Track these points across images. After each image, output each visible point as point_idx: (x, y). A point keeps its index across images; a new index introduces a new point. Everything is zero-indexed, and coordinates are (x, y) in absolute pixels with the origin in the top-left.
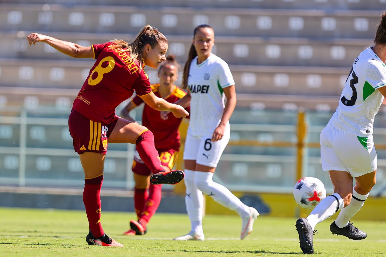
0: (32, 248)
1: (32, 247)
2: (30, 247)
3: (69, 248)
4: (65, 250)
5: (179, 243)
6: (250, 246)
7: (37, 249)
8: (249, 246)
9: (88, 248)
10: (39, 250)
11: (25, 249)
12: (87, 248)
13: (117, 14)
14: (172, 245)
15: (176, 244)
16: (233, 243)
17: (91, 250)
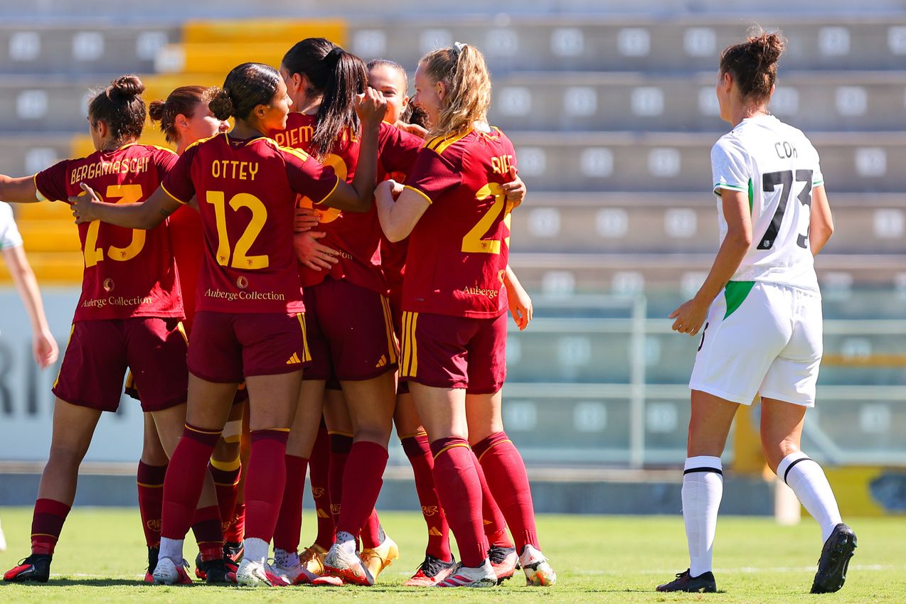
0: (427, 597)
1: (427, 595)
2: (422, 596)
3: (506, 596)
4: (497, 601)
5: (743, 579)
6: (897, 583)
7: (438, 599)
8: (895, 582)
9: (548, 594)
10: (443, 600)
11: (413, 599)
12: (545, 594)
13: (601, 90)
14: (727, 584)
15: (736, 582)
16: (861, 578)
17: (553, 598)
